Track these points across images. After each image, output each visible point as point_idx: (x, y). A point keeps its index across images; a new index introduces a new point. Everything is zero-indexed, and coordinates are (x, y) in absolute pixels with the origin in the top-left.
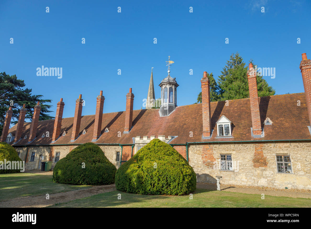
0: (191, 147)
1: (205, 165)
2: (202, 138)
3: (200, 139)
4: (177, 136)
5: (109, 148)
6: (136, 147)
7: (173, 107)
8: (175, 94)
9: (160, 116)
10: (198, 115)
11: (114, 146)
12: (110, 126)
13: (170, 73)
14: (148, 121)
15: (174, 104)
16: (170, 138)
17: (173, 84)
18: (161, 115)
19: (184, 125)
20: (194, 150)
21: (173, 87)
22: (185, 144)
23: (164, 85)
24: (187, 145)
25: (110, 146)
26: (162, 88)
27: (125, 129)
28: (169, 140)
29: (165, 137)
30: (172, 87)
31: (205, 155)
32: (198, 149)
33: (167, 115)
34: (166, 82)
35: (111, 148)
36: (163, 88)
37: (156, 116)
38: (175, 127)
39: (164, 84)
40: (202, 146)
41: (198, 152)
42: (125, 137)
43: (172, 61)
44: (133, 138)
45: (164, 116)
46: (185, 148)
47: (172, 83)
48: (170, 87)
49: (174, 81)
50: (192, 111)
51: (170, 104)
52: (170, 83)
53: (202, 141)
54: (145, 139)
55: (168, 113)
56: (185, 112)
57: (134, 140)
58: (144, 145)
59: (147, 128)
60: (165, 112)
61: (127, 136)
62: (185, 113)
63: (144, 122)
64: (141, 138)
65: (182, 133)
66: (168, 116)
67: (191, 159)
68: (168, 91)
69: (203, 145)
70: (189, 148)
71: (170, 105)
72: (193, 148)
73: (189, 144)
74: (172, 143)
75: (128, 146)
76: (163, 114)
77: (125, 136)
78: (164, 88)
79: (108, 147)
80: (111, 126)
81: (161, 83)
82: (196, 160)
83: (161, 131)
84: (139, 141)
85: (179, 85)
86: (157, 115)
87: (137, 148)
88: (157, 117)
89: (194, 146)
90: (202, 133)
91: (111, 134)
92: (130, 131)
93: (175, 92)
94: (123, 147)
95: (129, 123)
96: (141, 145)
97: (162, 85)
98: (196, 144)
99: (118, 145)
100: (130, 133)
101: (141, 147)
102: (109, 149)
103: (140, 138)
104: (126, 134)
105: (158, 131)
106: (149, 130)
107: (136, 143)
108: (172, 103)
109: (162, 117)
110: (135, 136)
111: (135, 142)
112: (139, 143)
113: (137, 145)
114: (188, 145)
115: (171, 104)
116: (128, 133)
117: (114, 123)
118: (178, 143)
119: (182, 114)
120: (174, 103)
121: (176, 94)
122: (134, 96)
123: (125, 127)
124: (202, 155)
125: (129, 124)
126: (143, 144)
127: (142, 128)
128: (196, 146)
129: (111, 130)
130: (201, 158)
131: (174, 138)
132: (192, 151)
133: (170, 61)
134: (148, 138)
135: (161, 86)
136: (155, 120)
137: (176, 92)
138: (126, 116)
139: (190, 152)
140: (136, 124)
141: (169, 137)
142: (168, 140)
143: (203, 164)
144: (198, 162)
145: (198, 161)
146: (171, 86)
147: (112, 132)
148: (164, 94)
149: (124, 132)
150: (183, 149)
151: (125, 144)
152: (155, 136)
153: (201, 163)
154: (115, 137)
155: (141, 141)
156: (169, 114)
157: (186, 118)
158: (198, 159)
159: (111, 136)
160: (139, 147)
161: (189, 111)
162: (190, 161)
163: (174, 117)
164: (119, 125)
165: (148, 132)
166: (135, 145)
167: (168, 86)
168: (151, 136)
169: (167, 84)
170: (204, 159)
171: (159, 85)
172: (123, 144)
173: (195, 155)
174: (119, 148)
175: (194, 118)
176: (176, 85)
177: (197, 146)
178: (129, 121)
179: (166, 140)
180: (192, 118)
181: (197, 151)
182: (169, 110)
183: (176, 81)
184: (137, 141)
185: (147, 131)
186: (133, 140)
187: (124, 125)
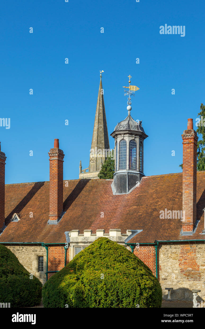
0: (163, 248)
1: (184, 274)
2: (181, 234)
3: (176, 236)
4: (141, 231)
5: (24, 250)
6: (72, 248)
7: (137, 177)
8: (141, 153)
9: (114, 194)
10: (177, 194)
11: (33, 247)
12: (21, 210)
13: (130, 110)
14: (92, 202)
15: (138, 172)
16: (129, 233)
17: (136, 135)
18: (114, 191)
19: (154, 210)
20: (168, 252)
21: (137, 140)
22: (153, 243)
23: (119, 136)
24: (156, 245)
25: (25, 247)
26: (116, 142)
27: (49, 215)
28: (128, 236)
29: (121, 232)
30: (134, 140)
31: (184, 261)
32: (174, 250)
33: (125, 192)
34: (124, 129)
35: (27, 250)
36: (118, 140)
37: (106, 192)
38: (139, 214)
39: (120, 134)
40: (180, 247)
41: (173, 256)
42: (52, 231)
43: (135, 87)
44: (66, 233)
45: (120, 194)
46: (154, 249)
47: (134, 132)
48: (131, 140)
49: (138, 129)
50: (169, 186)
51: (130, 171)
52: (131, 133)
53: (180, 239)
54: (87, 234)
55: (127, 189)
56: (156, 187)
57: (69, 236)
58: (86, 245)
59: (91, 216)
60: (121, 187)
61: (55, 229)
62: (157, 190)
63: (85, 205)
64: (81, 232)
65: (150, 224)
66: (127, 193)
67: (162, 267)
68: (128, 147)
69: (182, 245)
70: (160, 249)
71: (132, 174)
72: (165, 249)
73: (159, 243)
74: (133, 242)
75: (57, 247)
76: (119, 190)
77: (52, 228)
78: (120, 142)
79: (21, 248)
80: (24, 210)
81: (114, 132)
82: (170, 267)
83: (115, 222)
84: (77, 238)
85: (148, 136)
86: (108, 191)
87: (74, 250)
88: (107, 196)
89: (168, 247)
90: (181, 226)
91: (24, 224)
92: (60, 221)
93: (140, 149)
94: (49, 247)
95: (56, 205)
96: (80, 244)
97: (116, 135)
98: (171, 242)
99: (40, 245)
100: (60, 223)
101: (81, 247)
102: (23, 252)
103: (79, 234)
104: (52, 226)
105: (110, 221)
106: (93, 218)
107: (71, 241)
108: (136, 170)
109: (117, 196)
110: (70, 230)
111: (69, 239)
112: (77, 241)
113: (73, 244)
114: (158, 245)
115: (133, 172)
116: (56, 223)
117: (28, 204)
118: (141, 242)
119: (151, 191)
120: (138, 170)
121: (143, 153)
122: (64, 155)
123: (51, 213)
124: (179, 261)
125: (56, 207)
126: (84, 243)
127: (81, 216)
128: (170, 247)
129: (24, 217)
130: (177, 265)
131: (137, 233)
132: (164, 254)
133: (132, 87)
134: (92, 233)
135: (114, 137)
136: (104, 200)
137: (143, 149)
138: (51, 193)
139: (161, 256)
140: (71, 207)
141: (127, 231)
142: (126, 237)
143: (181, 273)
144: (174, 271)
145: (174, 269)
146: (134, 138)
147: (27, 221)
148: (119, 153)
149: (49, 221)
150: (150, 252)
151: (52, 243)
152: (103, 230)
153: (177, 272)
154: (33, 230)
155: (80, 239)
156: (129, 190)
157: (158, 198)
158: (173, 266)
159: (24, 229)
160: (78, 247)
161: (164, 186)
162: (161, 270)
163: (138, 197)
164: (38, 208)
165: (91, 223)
166: (71, 244)
167: (127, 139)
168: (97, 230)
169: (124, 134)
170: (183, 266)
171: (111, 135)
172: (49, 244)
173: (168, 260)
174: (41, 250)
175: (172, 199)
176: (143, 136)
177: (173, 246)
178: (57, 202)
179: (123, 237)
180: (167, 199)
181: (172, 254)
182: (129, 183)
183: (142, 129)
184: (73, 239)
185: (90, 220)
186: (66, 236)
187: (49, 208)
